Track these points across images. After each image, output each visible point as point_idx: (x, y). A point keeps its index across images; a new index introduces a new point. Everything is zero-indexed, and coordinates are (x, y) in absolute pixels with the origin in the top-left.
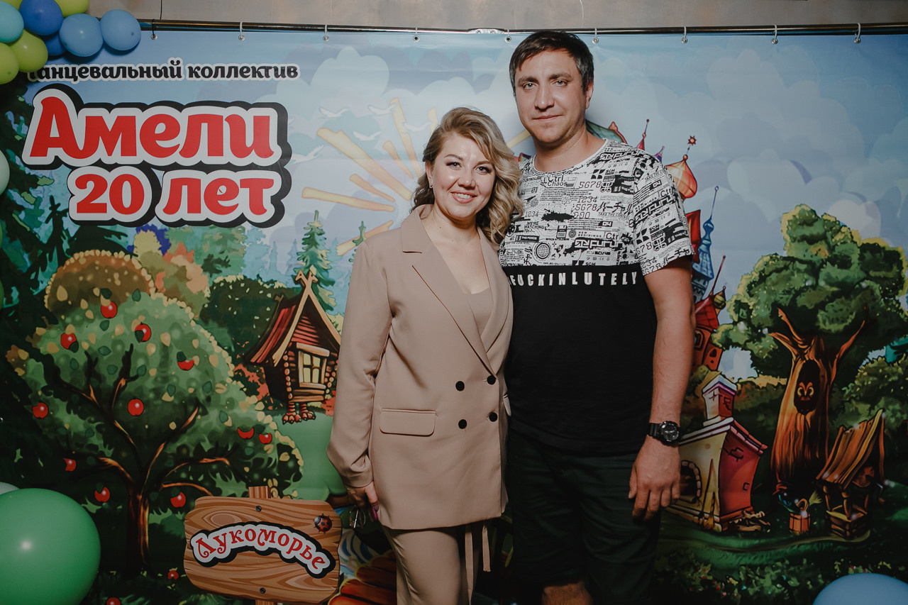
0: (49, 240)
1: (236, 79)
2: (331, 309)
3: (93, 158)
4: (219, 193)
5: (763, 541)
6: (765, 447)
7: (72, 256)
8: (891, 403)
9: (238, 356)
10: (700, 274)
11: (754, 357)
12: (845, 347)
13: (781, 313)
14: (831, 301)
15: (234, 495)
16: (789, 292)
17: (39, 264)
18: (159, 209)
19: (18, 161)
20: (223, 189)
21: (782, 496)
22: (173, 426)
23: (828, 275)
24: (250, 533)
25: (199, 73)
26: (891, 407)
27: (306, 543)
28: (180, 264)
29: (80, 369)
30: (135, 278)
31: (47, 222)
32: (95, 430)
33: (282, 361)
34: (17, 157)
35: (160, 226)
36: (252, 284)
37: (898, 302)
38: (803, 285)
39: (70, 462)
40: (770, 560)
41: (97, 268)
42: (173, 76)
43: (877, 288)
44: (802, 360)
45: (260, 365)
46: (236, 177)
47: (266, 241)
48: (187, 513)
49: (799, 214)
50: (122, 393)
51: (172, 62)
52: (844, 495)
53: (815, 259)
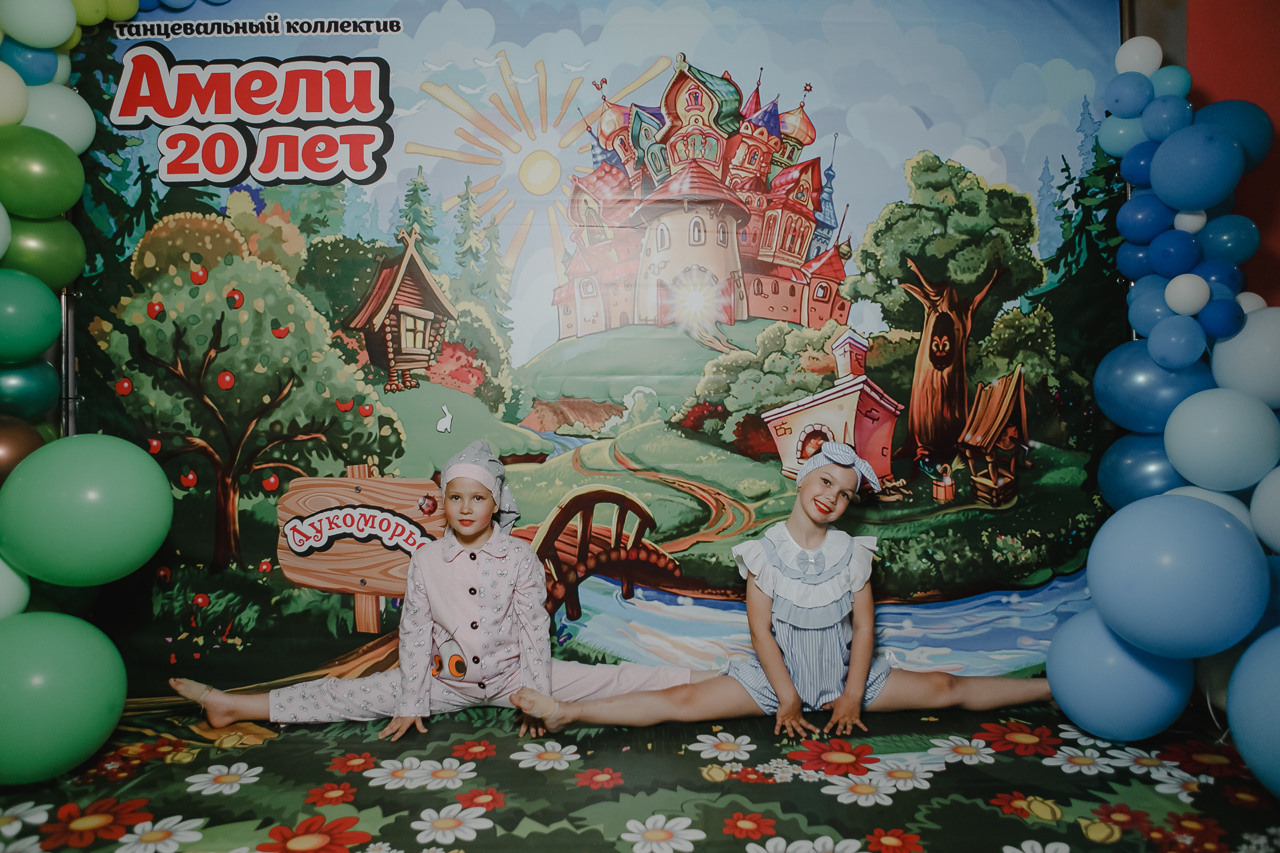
0: (137, 204)
1: (336, 33)
2: (436, 268)
3: (186, 117)
4: (317, 150)
5: (906, 511)
6: (901, 407)
7: (161, 219)
8: (1029, 357)
9: (336, 322)
10: (823, 223)
11: (884, 310)
12: (978, 298)
13: (910, 263)
14: (961, 249)
15: (331, 476)
16: (917, 241)
17: (126, 229)
18: (254, 168)
19: (105, 121)
20: (322, 146)
21: (924, 462)
22: (267, 399)
23: (957, 222)
24: (348, 518)
25: (298, 28)
26: (1030, 361)
27: (409, 528)
28: (276, 225)
29: (168, 340)
30: (228, 241)
31: (135, 184)
32: (182, 407)
33: (383, 326)
34: (105, 118)
35: (254, 186)
36: (352, 244)
37: (1029, 250)
38: (931, 234)
39: (155, 443)
40: (914, 532)
41: (187, 231)
42: (270, 31)
43: (1007, 236)
44: (936, 312)
45: (359, 330)
46: (335, 133)
47: (367, 199)
48: (280, 496)
49: (923, 160)
50: (213, 365)
51: (270, 18)
52: (988, 459)
53: (941, 206)
